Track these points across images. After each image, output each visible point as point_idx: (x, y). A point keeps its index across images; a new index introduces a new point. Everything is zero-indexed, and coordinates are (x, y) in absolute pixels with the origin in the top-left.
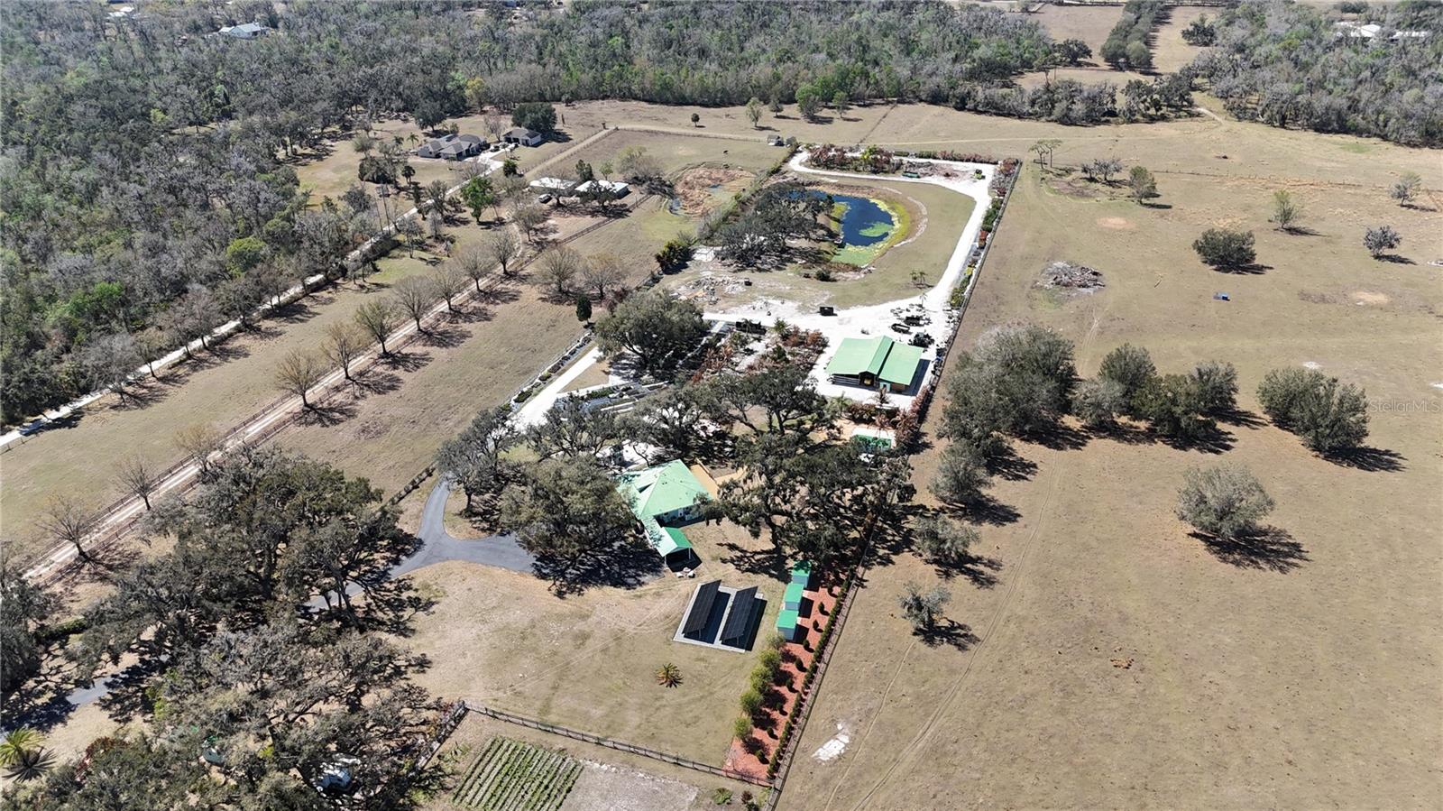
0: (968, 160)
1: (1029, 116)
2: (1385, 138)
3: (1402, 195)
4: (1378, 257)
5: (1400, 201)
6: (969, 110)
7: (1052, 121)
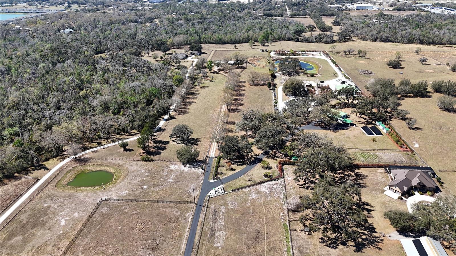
0: (314, 52)
1: (315, 42)
2: (399, 42)
3: (417, 52)
4: (423, 64)
5: (416, 54)
6: (300, 42)
7: (323, 43)
